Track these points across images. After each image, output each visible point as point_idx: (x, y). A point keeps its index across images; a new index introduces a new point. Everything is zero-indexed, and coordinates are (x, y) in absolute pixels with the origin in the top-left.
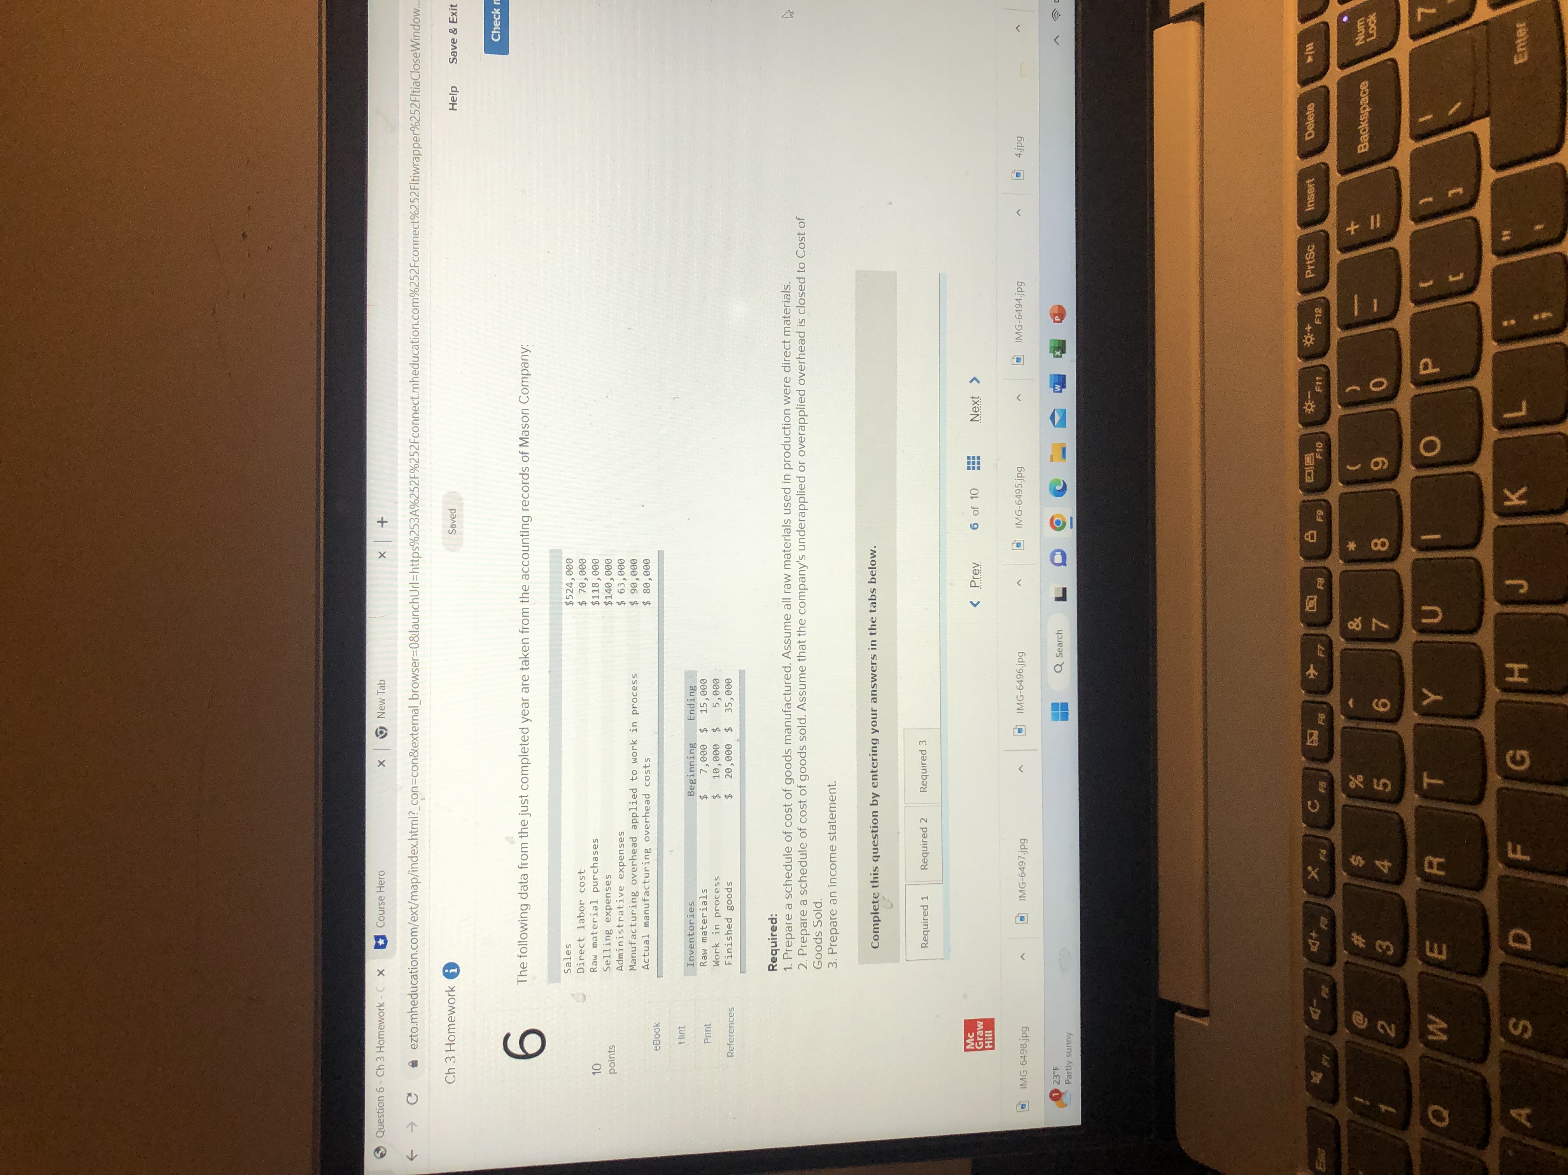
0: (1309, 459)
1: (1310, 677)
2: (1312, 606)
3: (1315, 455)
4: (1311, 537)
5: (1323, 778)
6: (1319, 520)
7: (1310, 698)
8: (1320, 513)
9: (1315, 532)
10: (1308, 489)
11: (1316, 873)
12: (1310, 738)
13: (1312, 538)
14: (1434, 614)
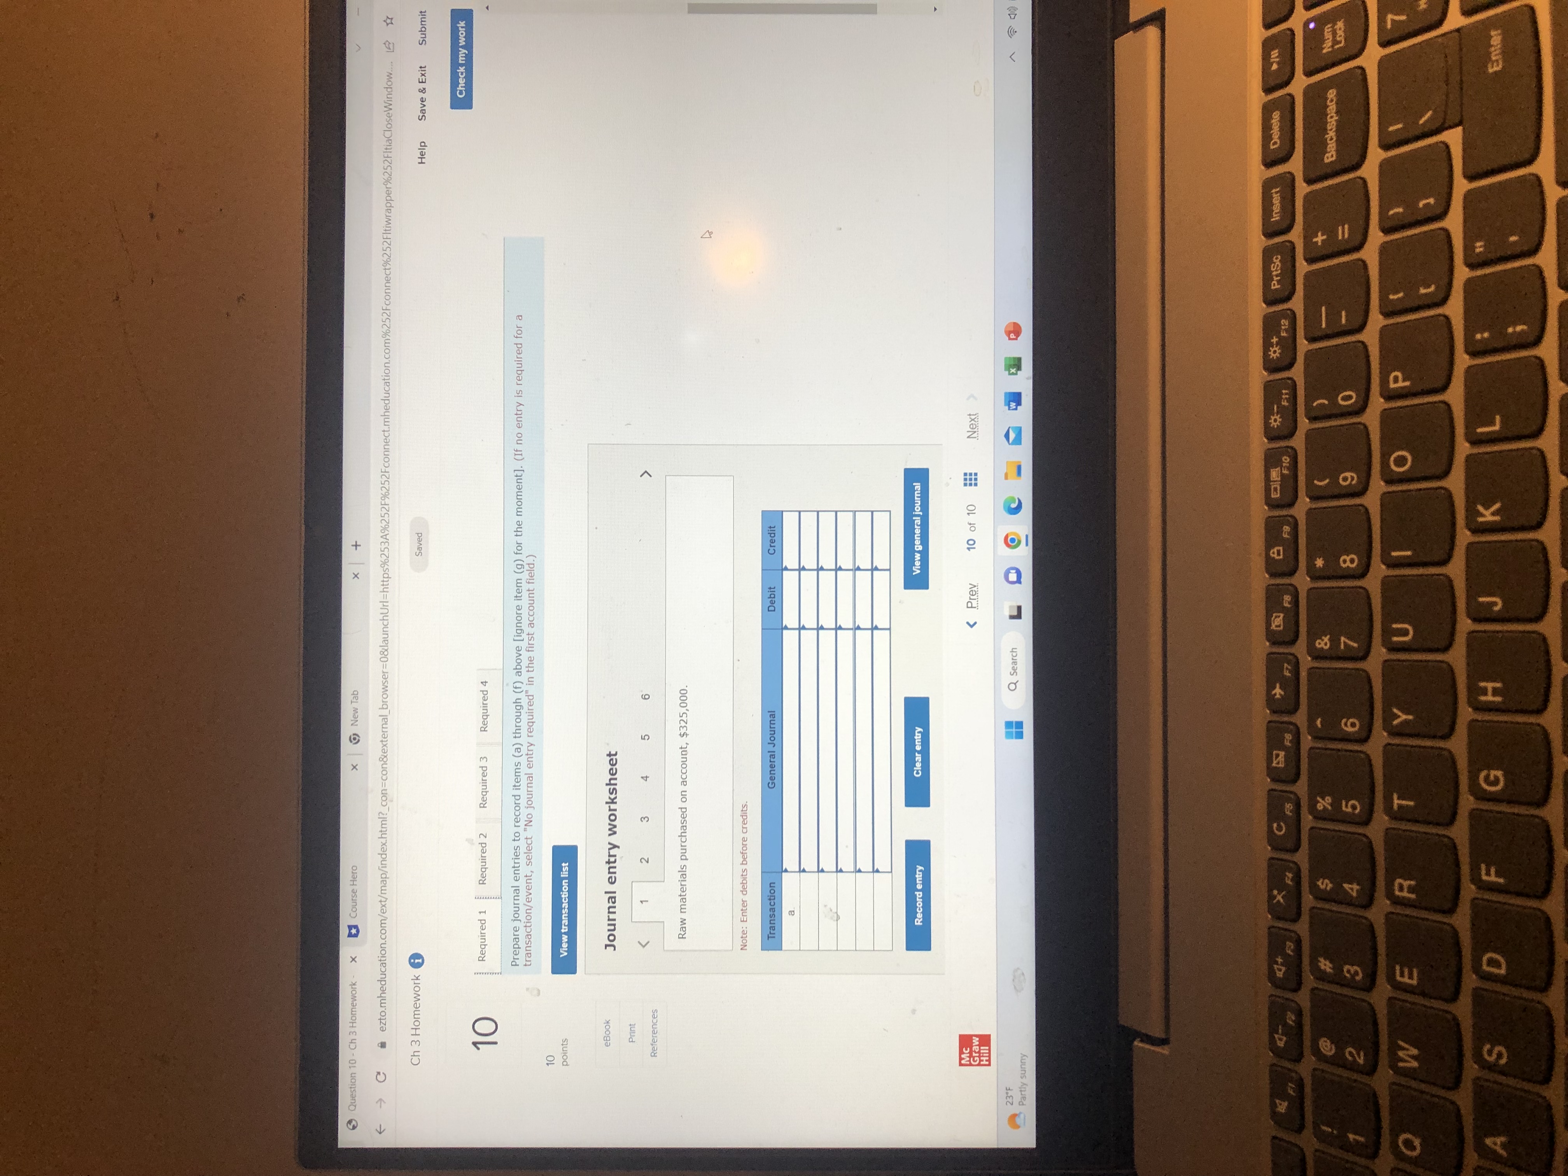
0: (1275, 474)
1: (1276, 697)
2: (1279, 624)
3: (1281, 468)
4: (1277, 553)
5: (1289, 800)
6: (1286, 536)
7: (1275, 718)
8: (1287, 528)
9: (1281, 548)
10: (1273, 505)
11: (1282, 897)
12: (1276, 759)
13: (1279, 554)
14: (1405, 633)
